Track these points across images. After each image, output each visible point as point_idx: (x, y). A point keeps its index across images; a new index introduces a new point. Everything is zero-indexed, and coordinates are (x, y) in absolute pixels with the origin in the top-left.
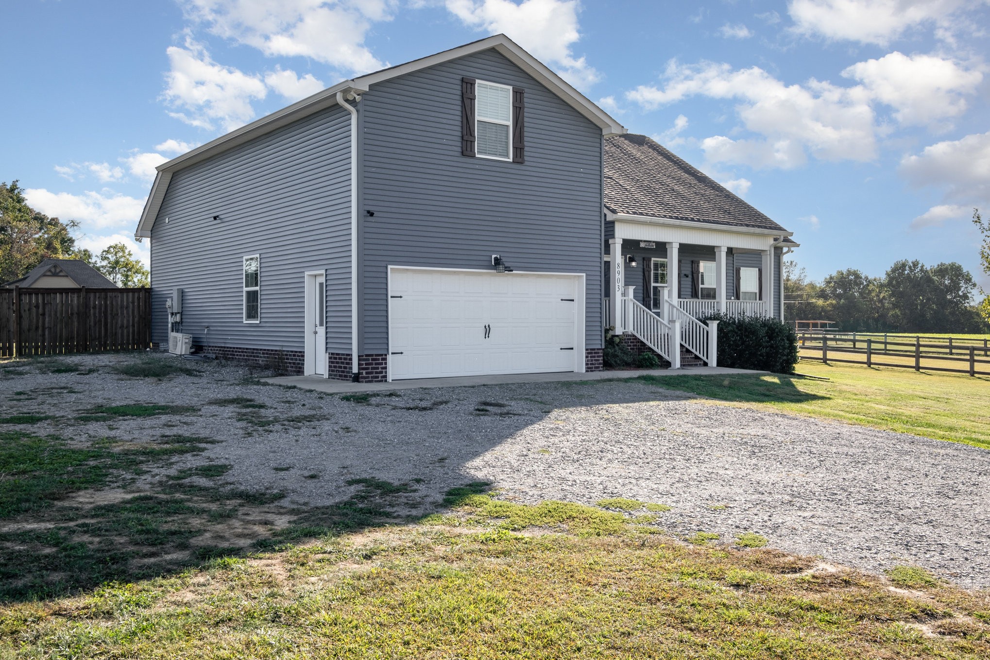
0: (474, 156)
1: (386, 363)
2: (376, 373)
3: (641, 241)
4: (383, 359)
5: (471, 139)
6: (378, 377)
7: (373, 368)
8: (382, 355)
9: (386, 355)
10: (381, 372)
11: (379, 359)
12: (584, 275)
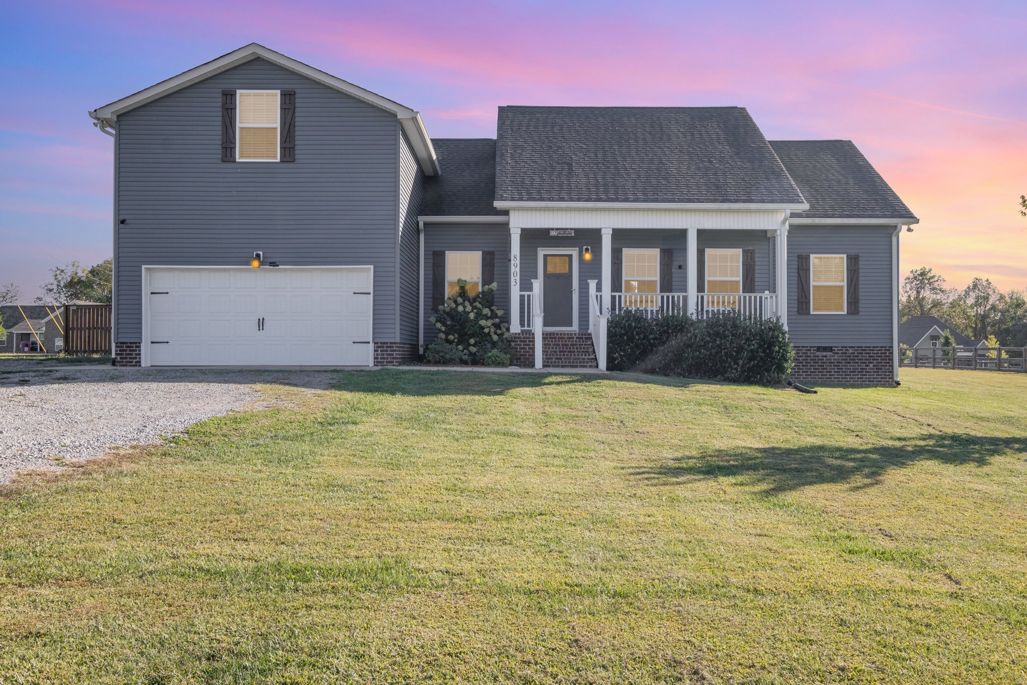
0: (234, 161)
1: (140, 350)
2: (130, 358)
3: (553, 229)
4: (136, 347)
5: (232, 146)
6: (132, 362)
7: (126, 354)
8: (136, 343)
9: (140, 343)
10: (135, 358)
11: (133, 347)
12: (372, 267)
